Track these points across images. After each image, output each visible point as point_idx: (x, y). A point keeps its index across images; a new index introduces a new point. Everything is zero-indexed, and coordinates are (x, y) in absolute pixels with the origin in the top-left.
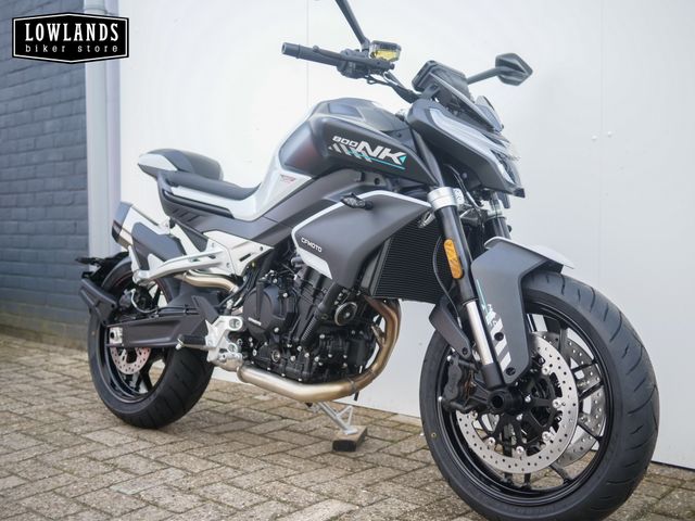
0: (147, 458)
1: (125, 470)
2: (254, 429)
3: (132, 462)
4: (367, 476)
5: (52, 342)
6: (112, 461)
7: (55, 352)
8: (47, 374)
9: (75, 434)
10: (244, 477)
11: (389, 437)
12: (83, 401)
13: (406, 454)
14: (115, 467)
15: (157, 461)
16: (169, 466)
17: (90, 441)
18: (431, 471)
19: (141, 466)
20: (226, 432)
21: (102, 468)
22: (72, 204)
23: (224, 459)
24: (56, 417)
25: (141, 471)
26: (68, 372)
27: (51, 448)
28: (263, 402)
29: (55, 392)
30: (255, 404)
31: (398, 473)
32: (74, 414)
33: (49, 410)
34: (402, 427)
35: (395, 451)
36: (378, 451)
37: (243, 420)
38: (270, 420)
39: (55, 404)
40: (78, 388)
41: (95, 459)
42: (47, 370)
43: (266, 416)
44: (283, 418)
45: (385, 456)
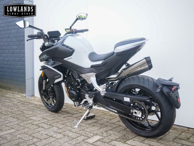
0: (47, 124)
1: (42, 127)
2: (73, 116)
3: (44, 125)
4: (105, 129)
5: (14, 91)
6: (38, 125)
7: (15, 93)
8: (15, 100)
9: (27, 117)
10: (74, 129)
11: (109, 118)
12: (26, 108)
13: (114, 123)
14: (39, 126)
15: (50, 125)
16: (53, 126)
17: (31, 119)
18: (121, 128)
19: (46, 126)
20: (66, 117)
21: (36, 127)
22: (20, 53)
23: (68, 124)
24: (20, 113)
25: (46, 128)
26: (20, 100)
27: (21, 121)
28: (75, 108)
29: (18, 105)
30: (73, 109)
31: (113, 128)
32: (25, 112)
33: (18, 110)
34: (112, 116)
35: (111, 122)
36: (107, 122)
37: (70, 113)
38: (77, 114)
39: (19, 109)
40: (24, 104)
41: (33, 124)
42: (14, 99)
43: (76, 112)
44: (80, 113)
45: (109, 124)
